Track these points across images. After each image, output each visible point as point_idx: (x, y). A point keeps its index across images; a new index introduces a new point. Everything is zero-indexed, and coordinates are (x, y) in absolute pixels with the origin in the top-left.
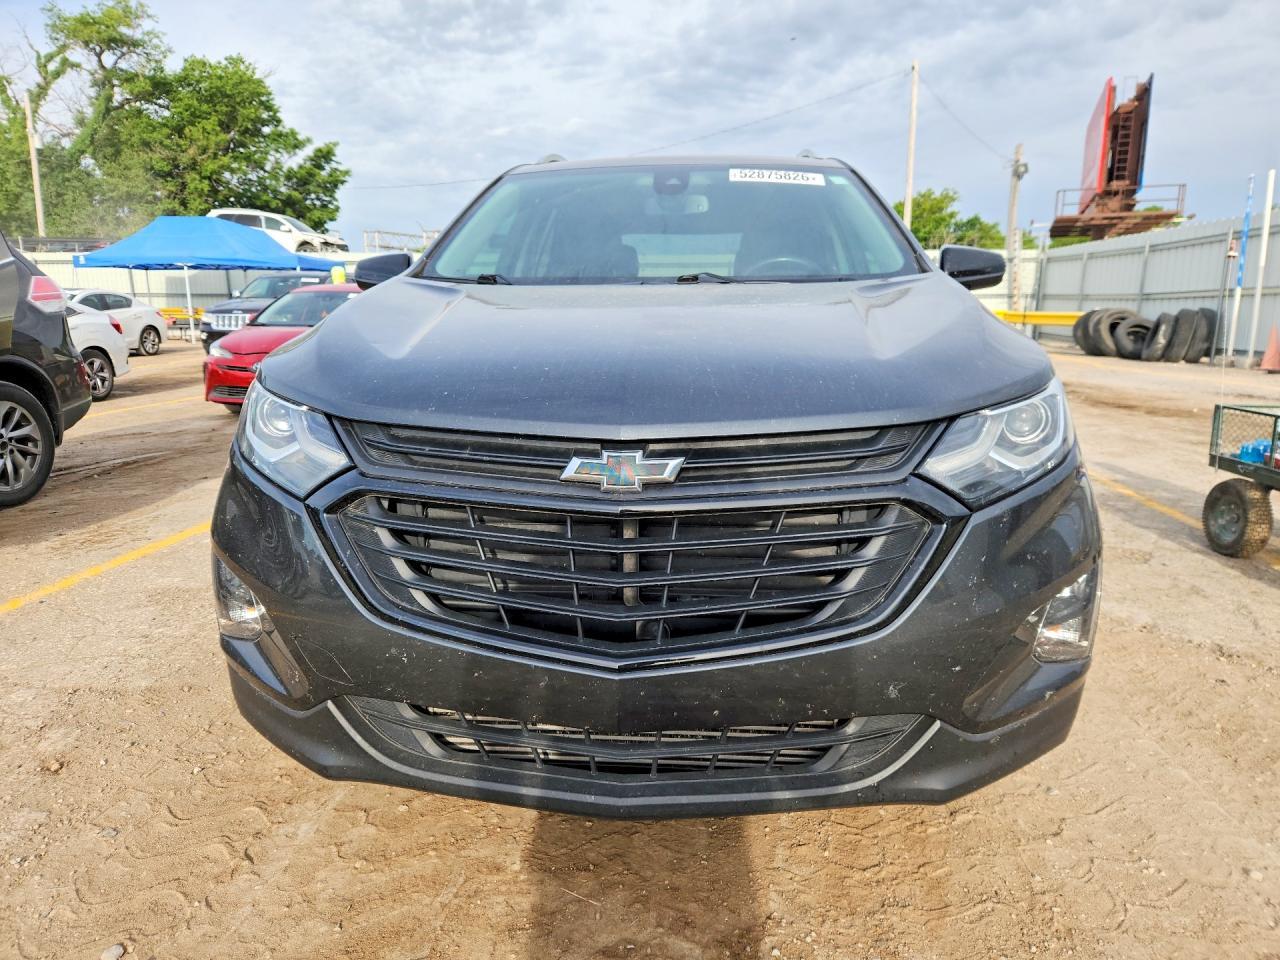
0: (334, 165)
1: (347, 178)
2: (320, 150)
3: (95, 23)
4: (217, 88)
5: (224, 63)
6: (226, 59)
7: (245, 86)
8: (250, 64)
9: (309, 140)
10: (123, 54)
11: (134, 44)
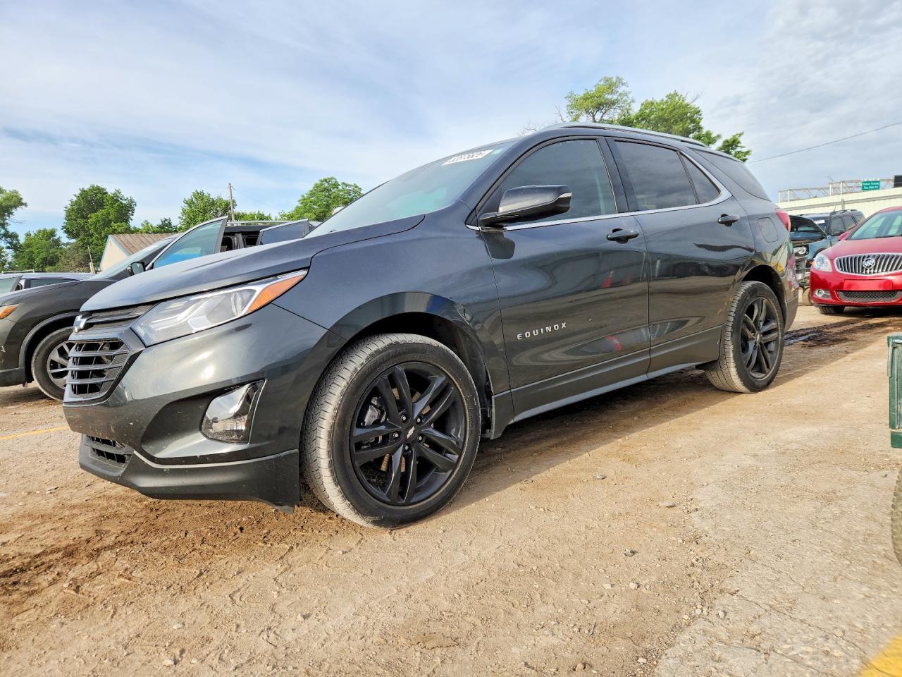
0: (738, 149)
1: (747, 156)
2: (727, 141)
3: (592, 97)
4: (659, 117)
5: (665, 99)
6: (667, 97)
7: (676, 111)
8: (681, 96)
9: (719, 136)
10: (606, 111)
11: (612, 103)
